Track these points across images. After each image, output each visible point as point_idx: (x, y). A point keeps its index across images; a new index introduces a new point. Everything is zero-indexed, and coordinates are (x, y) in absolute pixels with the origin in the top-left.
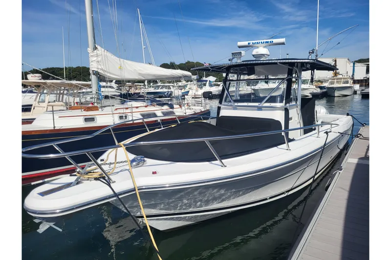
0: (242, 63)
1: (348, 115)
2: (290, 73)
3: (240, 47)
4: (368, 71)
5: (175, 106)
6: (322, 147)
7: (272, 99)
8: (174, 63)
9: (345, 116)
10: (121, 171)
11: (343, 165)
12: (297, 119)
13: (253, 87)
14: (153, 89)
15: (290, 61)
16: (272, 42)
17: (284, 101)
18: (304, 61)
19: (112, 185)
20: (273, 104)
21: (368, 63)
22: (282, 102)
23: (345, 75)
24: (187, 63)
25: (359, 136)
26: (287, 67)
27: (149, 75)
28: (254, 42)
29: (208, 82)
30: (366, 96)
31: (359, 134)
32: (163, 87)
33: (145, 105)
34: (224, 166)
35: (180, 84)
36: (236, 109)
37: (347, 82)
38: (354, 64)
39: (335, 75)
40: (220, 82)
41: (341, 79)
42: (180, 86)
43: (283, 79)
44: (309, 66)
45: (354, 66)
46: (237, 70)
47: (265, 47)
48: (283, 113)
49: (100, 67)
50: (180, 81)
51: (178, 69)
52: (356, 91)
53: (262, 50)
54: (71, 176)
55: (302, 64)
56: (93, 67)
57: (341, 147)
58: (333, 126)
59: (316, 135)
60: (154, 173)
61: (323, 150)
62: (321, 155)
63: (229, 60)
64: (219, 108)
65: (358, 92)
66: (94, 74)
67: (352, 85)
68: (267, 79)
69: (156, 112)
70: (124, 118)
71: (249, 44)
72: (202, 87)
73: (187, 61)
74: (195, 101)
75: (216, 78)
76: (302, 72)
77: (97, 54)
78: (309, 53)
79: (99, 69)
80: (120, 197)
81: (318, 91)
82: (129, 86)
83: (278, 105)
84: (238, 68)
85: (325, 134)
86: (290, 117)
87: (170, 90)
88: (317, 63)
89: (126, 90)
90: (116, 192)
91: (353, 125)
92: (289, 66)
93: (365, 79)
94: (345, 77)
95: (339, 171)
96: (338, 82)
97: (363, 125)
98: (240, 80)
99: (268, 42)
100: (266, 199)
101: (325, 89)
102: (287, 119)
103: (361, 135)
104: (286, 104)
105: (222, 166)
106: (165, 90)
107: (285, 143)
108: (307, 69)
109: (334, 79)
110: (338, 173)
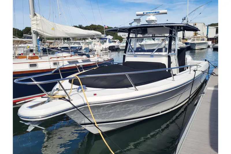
0: (141, 26)
1: (206, 60)
2: (171, 32)
3: (137, 15)
4: (217, 32)
5: (91, 56)
6: (192, 79)
7: (160, 50)
8: (82, 26)
9: (204, 61)
10: (73, 94)
11: (205, 91)
12: (175, 63)
13: (139, 43)
14: (67, 44)
15: (170, 25)
16: (159, 12)
17: (167, 51)
18: (179, 25)
19: (71, 101)
20: (160, 53)
21: (217, 27)
22: (166, 52)
23: (202, 35)
24: (91, 26)
25: (213, 74)
26: (169, 29)
27: (72, 34)
28: (147, 12)
29: (108, 40)
30: (216, 49)
31: (213, 73)
32: (75, 43)
33: (70, 55)
34: (137, 90)
35: (87, 41)
36: (136, 57)
37: (203, 40)
38: (208, 27)
39: (195, 34)
40: (116, 39)
41: (199, 37)
42: (87, 43)
43: (167, 37)
44: (182, 28)
45: (208, 29)
46: (135, 31)
47: (153, 15)
48: (167, 59)
49: (38, 28)
50: (87, 39)
51: (92, 30)
52: (209, 46)
53: (152, 18)
54: (42, 97)
55: (178, 27)
56: (34, 28)
57: (202, 81)
58: (198, 67)
59: (189, 72)
60: (95, 95)
61: (193, 81)
62: (193, 84)
63: (130, 24)
64: (124, 56)
65: (211, 47)
66: (34, 33)
67: (207, 42)
68: (154, 37)
69: (78, 60)
70: (57, 64)
71: (144, 13)
72: (104, 43)
73: (91, 24)
74: (103, 52)
75: (112, 37)
76: (178, 32)
77: (37, 19)
78: (183, 20)
79: (38, 29)
80: (78, 108)
81: (185, 45)
82: (49, 43)
83: (164, 53)
84: (135, 29)
85: (194, 72)
86: (171, 61)
87: (80, 46)
88: (188, 26)
89: (48, 46)
90: (75, 106)
91: (209, 67)
92: (170, 28)
93: (215, 37)
94: (202, 36)
95: (203, 95)
96: (197, 40)
97: (215, 67)
98: (137, 37)
99: (156, 12)
100: (159, 113)
101: (189, 44)
102: (170, 62)
103: (214, 73)
104: (168, 53)
105: (135, 90)
106: (76, 45)
107: (171, 76)
108: (181, 30)
109: (195, 38)
110: (202, 96)
